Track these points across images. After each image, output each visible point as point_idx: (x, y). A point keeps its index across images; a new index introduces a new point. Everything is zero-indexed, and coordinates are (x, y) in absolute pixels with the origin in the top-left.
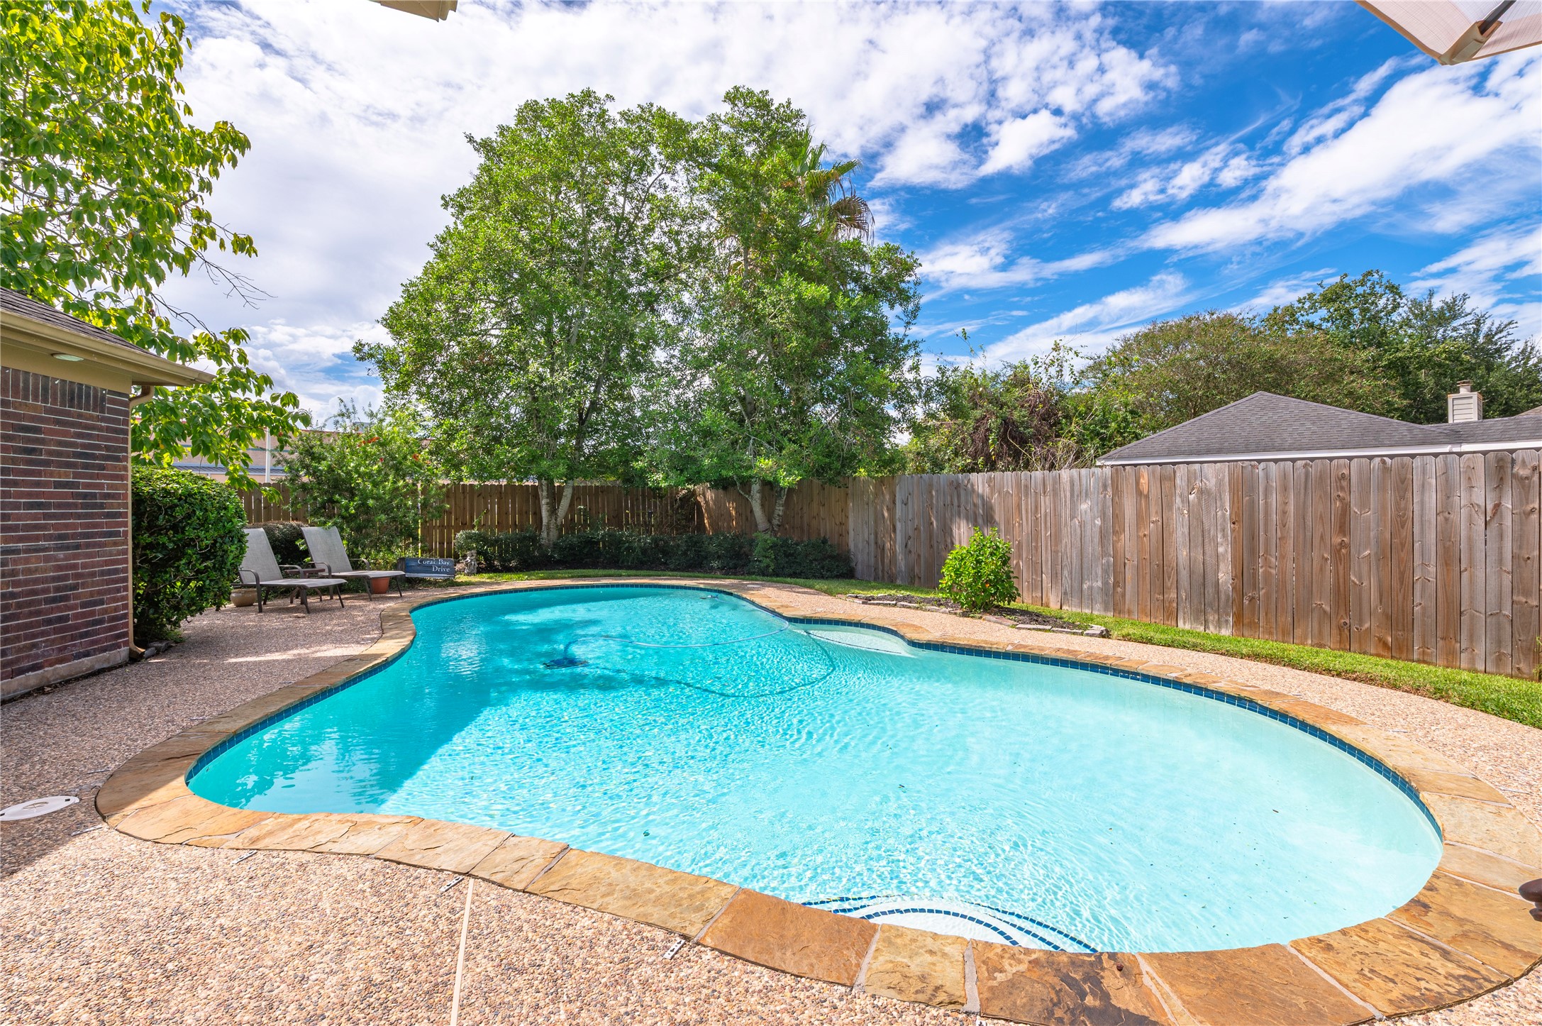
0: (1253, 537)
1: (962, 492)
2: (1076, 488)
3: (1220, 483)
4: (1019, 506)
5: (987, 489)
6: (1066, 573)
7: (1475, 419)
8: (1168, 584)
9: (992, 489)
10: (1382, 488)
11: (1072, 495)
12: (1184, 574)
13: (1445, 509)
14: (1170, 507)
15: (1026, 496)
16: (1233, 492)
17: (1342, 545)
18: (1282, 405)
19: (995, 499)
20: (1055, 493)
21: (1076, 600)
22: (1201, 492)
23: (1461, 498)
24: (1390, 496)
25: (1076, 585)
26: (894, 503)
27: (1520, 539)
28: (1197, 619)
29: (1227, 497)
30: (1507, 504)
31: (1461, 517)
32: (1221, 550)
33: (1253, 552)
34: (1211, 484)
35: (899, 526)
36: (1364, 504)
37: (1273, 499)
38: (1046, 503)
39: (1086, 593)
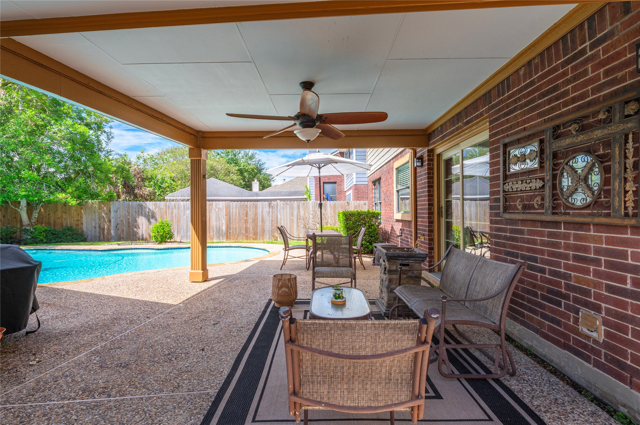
0: (230, 218)
1: (143, 208)
2: (185, 207)
3: (223, 206)
4: (166, 212)
5: (154, 207)
6: (182, 231)
7: (258, 191)
8: (211, 231)
9: (156, 207)
10: (253, 208)
11: (184, 209)
12: (215, 228)
13: (262, 212)
14: (211, 212)
15: (169, 209)
16: (226, 208)
17: (246, 219)
18: (218, 182)
19: (156, 211)
20: (179, 208)
21: (185, 238)
22: (219, 208)
23: (264, 210)
24: (254, 209)
25: (185, 234)
26: (110, 211)
27: (272, 217)
28: (218, 239)
29: (224, 210)
30: (271, 211)
31: (264, 213)
32: (223, 222)
33: (230, 222)
34: (221, 206)
35: (112, 220)
36: (250, 211)
37: (234, 210)
38: (175, 211)
39: (188, 236)
